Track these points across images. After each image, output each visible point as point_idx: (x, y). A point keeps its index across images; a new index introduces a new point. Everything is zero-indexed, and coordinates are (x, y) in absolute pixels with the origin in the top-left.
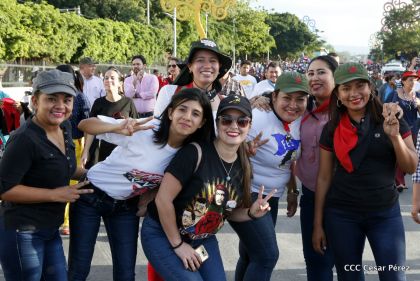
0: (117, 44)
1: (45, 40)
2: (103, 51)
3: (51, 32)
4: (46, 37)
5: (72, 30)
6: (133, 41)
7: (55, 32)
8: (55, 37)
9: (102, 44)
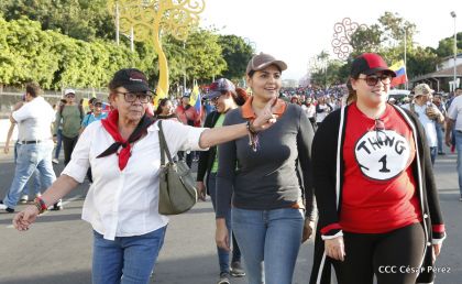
0: (94, 68)
1: (28, 62)
2: (81, 76)
3: (34, 53)
4: (29, 58)
5: (54, 51)
6: (108, 64)
7: (38, 53)
8: (38, 58)
9: (80, 67)
